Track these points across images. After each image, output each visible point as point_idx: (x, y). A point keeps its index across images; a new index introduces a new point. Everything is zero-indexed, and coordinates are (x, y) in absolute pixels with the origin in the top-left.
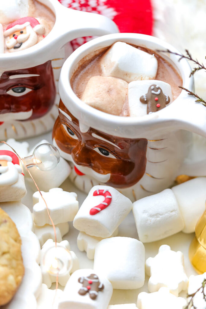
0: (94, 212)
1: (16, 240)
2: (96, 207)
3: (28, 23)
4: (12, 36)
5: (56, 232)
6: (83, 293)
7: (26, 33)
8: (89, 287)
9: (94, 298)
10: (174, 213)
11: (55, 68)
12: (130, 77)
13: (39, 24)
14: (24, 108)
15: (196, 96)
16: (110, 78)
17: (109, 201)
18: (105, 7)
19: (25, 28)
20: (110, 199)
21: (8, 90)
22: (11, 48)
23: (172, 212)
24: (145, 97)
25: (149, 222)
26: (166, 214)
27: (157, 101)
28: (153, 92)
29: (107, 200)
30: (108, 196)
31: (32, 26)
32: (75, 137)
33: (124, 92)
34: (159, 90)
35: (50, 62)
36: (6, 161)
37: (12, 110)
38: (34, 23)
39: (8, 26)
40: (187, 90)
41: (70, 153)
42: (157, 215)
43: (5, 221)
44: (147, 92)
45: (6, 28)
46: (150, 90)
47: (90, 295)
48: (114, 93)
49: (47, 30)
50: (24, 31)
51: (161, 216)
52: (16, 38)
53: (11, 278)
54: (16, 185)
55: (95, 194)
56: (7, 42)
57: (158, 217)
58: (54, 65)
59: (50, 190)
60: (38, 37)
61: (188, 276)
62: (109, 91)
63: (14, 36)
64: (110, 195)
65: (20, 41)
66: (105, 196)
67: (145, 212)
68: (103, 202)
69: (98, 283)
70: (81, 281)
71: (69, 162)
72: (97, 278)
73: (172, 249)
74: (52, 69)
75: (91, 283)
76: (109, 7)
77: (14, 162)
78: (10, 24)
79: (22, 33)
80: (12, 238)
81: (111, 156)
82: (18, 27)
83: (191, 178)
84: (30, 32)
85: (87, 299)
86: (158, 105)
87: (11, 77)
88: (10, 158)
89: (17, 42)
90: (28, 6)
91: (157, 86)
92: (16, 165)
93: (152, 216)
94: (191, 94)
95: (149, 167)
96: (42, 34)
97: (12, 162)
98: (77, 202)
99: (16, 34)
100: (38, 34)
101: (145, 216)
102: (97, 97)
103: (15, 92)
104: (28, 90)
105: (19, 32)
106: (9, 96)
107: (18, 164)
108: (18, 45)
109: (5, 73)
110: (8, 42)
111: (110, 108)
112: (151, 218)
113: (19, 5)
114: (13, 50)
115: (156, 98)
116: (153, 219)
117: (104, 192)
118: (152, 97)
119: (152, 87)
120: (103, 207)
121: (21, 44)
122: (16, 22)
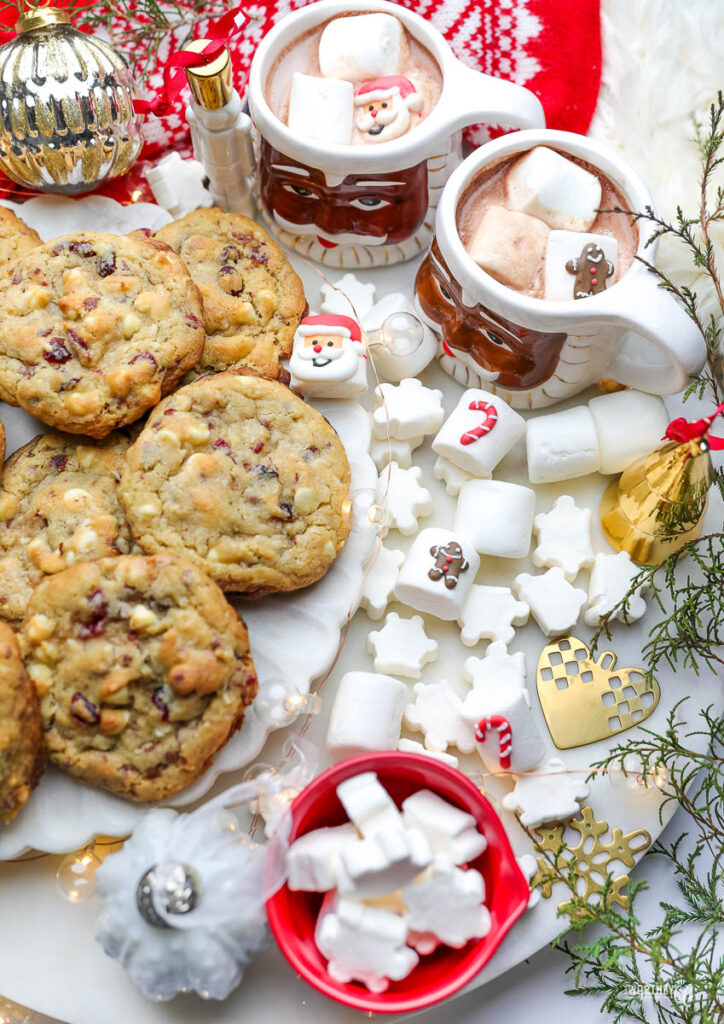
0: (467, 441)
1: (342, 480)
2: (469, 432)
3: (396, 90)
4: (367, 108)
5: (404, 451)
6: (435, 577)
7: (392, 108)
8: (445, 567)
9: (451, 586)
10: (589, 453)
11: (432, 171)
12: (554, 217)
13: (415, 91)
14: (373, 227)
15: (661, 276)
16: (522, 215)
17: (492, 424)
18: (525, 54)
19: (391, 98)
20: (495, 421)
21: (352, 199)
22: (364, 132)
23: (587, 451)
24: (575, 264)
25: (549, 461)
26: (578, 454)
27: (593, 273)
28: (590, 257)
29: (489, 422)
30: (492, 416)
31: (403, 94)
32: (451, 302)
33: (541, 244)
34: (600, 256)
35: (425, 162)
36: (341, 336)
37: (355, 229)
38: (407, 89)
39: (361, 85)
40: (647, 264)
41: (439, 322)
42: (563, 452)
43: (329, 445)
44: (578, 255)
45: (358, 90)
46: (585, 253)
47: (446, 580)
48: (523, 246)
49: (427, 104)
50: (388, 103)
51: (568, 456)
52: (374, 116)
53: (330, 546)
54: (353, 380)
55: (472, 407)
56: (358, 118)
57: (564, 456)
58: (431, 165)
59: (402, 382)
60: (411, 118)
61: (595, 553)
62: (517, 243)
63: (371, 108)
64: (496, 414)
65: (382, 123)
66: (488, 415)
67: (545, 444)
68: (483, 425)
69: (462, 560)
70: (436, 555)
71: (435, 333)
72: (460, 553)
73: (576, 504)
74: (426, 170)
75: (449, 562)
76: (529, 56)
77: (353, 338)
78: (367, 83)
79: (384, 106)
80: (337, 475)
81: (504, 346)
82: (379, 93)
83: (622, 388)
84: (399, 106)
85: (440, 587)
86: (594, 280)
87: (360, 184)
88: (347, 332)
89: (376, 123)
90: (399, 48)
91: (598, 248)
92: (356, 342)
93: (554, 453)
94: (653, 270)
95: (561, 370)
96: (418, 112)
98: (442, 411)
99: (375, 106)
100: (410, 111)
101: (544, 451)
102: (495, 253)
103: (363, 203)
104: (384, 204)
105: (380, 105)
106: (353, 208)
107: (359, 340)
108: (376, 129)
109: (349, 176)
110: (361, 120)
112: (553, 456)
113: (385, 50)
114: (367, 135)
115: (593, 269)
116: (556, 458)
117: (487, 407)
118: (586, 266)
119: (590, 250)
120: (482, 433)
121: (382, 127)
122: (376, 84)
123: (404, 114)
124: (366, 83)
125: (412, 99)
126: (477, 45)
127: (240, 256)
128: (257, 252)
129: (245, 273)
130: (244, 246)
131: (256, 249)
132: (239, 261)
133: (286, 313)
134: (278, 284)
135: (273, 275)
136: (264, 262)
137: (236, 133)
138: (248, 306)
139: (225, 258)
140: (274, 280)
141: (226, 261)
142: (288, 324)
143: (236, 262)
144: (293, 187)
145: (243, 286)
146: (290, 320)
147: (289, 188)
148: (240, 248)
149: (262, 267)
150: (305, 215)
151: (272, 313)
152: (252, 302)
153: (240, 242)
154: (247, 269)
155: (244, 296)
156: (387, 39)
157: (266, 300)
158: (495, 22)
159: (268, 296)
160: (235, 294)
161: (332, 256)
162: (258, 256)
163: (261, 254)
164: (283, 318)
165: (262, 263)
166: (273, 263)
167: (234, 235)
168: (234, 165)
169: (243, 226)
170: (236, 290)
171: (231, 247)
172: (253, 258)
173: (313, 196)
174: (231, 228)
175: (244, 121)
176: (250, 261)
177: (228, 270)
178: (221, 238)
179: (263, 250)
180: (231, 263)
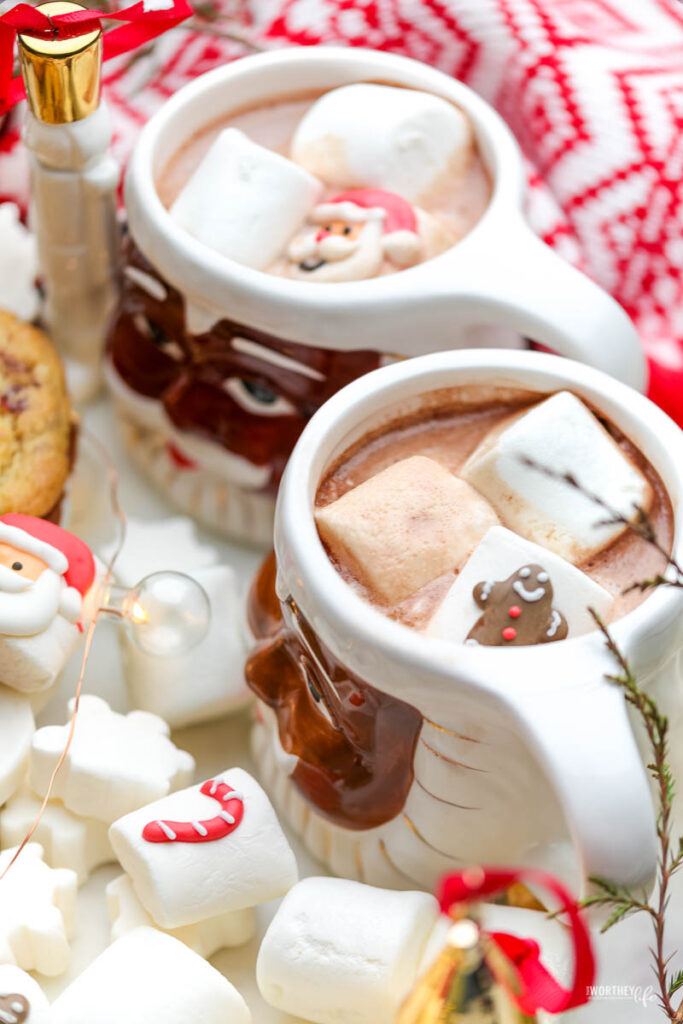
0: (154, 835)
2: (165, 822)
4: (323, 227)
10: (372, 968)
12: (517, 511)
13: (414, 230)
17: (219, 831)
19: (362, 223)
21: (228, 377)
23: (370, 961)
24: (487, 589)
25: (293, 952)
27: (514, 618)
28: (518, 586)
29: (217, 823)
30: (227, 815)
31: (387, 227)
36: (44, 564)
37: (221, 436)
39: (337, 193)
42: (325, 945)
46: (515, 575)
50: (355, 230)
51: (334, 957)
52: (320, 239)
55: (206, 790)
56: (297, 238)
57: (326, 954)
60: (381, 265)
62: (417, 519)
63: (326, 229)
64: (239, 816)
65: (325, 254)
66: (223, 810)
68: (201, 822)
79: (347, 232)
81: (323, 707)
82: (349, 210)
84: (370, 240)
86: (510, 631)
88: (61, 562)
91: (542, 577)
93: (312, 940)
97: (66, 576)
99: (334, 226)
100: (388, 257)
101: (296, 928)
102: (364, 517)
103: (247, 391)
104: (283, 407)
105: (342, 228)
106: (227, 395)
108: (311, 262)
109: (226, 322)
110: (299, 242)
111: (383, 567)
112: (306, 945)
114: (295, 270)
115: (515, 609)
116: (309, 951)
117: (228, 796)
118: (505, 598)
119: (526, 572)
120: (188, 836)
121: (322, 263)
122: (355, 195)
123: (370, 256)
128: (17, 392)
131: (18, 387)
134: (18, 456)
135: (19, 438)
136: (17, 411)
137: (82, 183)
140: (14, 446)
144: (151, 323)
149: (9, 419)
156: (415, 134)
161: (182, 486)
162: (14, 399)
163: (21, 397)
165: (12, 411)
166: (30, 419)
173: (173, 350)
179: (29, 392)
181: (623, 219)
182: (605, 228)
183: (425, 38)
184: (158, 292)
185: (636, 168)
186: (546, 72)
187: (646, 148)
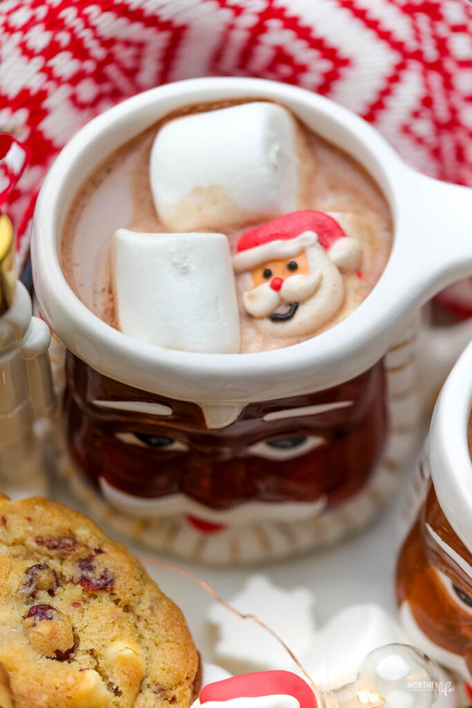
3: (310, 236)
4: (260, 274)
7: (307, 271)
13: (343, 235)
21: (253, 443)
22: (261, 318)
31: (324, 243)
35: (382, 359)
37: (262, 495)
38: (328, 232)
39: (239, 235)
41: (459, 652)
45: (236, 243)
50: (300, 262)
52: (276, 287)
56: (246, 294)
60: (344, 281)
63: (268, 274)
65: (293, 298)
74: (383, 371)
79: (293, 267)
87: (270, 417)
89: (282, 301)
96: (355, 270)
100: (342, 270)
104: (312, 442)
105: (284, 266)
108: (283, 310)
110: (251, 297)
114: (267, 325)
121: (294, 307)
122: (271, 229)
123: (332, 279)
124: (249, 230)
125: (341, 248)
126: (423, 127)
127: (59, 579)
128: (91, 568)
129: (75, 614)
130: (62, 559)
131: (86, 563)
132: (59, 590)
133: (165, 679)
134: (141, 625)
135: (127, 608)
136: (106, 585)
137: (25, 353)
138: (92, 677)
139: (31, 589)
140: (131, 616)
141: (33, 595)
142: (173, 700)
143: (51, 593)
144: (138, 435)
145: (76, 639)
146: (176, 693)
147: (128, 438)
148: (55, 564)
149: (105, 597)
150: (162, 481)
151: (139, 684)
152: (96, 669)
153: (53, 553)
154: (76, 604)
155: (81, 658)
157: (125, 662)
158: (448, 85)
159: (128, 652)
160: (63, 656)
161: (217, 547)
162: (94, 577)
163: (99, 571)
164: (161, 690)
165: (103, 588)
166: (123, 586)
167: (40, 541)
168: (17, 410)
169: (53, 521)
170: (64, 649)
171: (39, 567)
172: (84, 581)
173: (178, 446)
174: (30, 528)
175: (38, 333)
176: (79, 588)
177: (41, 612)
178: (15, 551)
179: (101, 563)
180: (44, 598)
181: (416, 115)
182: (406, 130)
183: (127, 43)
184: (166, 411)
185: (401, 67)
186: (274, 24)
187: (397, 46)
